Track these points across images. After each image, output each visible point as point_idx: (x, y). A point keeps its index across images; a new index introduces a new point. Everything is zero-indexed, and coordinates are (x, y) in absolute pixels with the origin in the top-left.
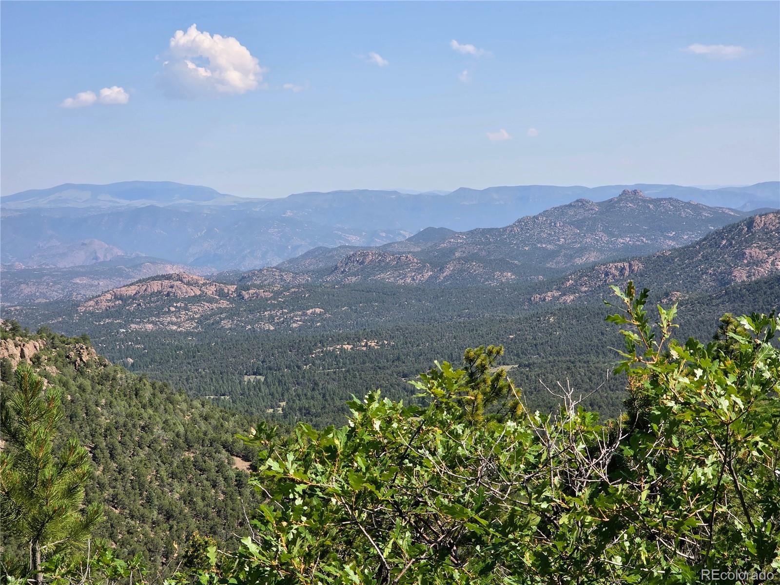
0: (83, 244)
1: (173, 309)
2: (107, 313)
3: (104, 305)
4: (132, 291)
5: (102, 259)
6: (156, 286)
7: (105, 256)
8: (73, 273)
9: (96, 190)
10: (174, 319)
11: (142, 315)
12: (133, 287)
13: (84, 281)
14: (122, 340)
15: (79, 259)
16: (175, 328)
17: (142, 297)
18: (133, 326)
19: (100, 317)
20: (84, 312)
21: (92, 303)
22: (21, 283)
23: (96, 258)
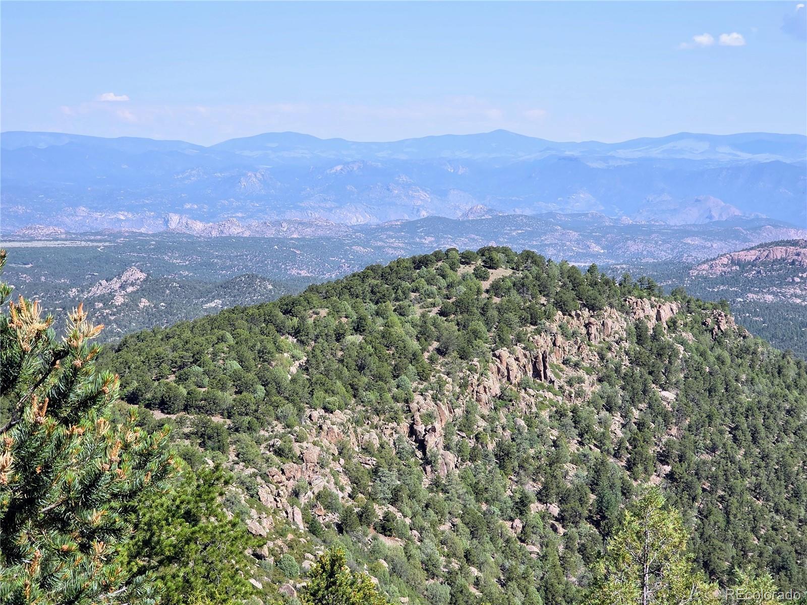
0: (697, 201)
1: (797, 280)
2: (723, 279)
3: (719, 270)
4: (751, 256)
5: (716, 218)
6: (779, 253)
7: (721, 215)
8: (685, 232)
9: (714, 140)
10: (798, 291)
11: (761, 283)
12: (753, 252)
13: (697, 241)
14: (738, 310)
15: (691, 216)
16: (798, 301)
17: (763, 263)
18: (750, 295)
19: (714, 283)
20: (697, 276)
21: (706, 266)
22: (627, 239)
23: (711, 217)
